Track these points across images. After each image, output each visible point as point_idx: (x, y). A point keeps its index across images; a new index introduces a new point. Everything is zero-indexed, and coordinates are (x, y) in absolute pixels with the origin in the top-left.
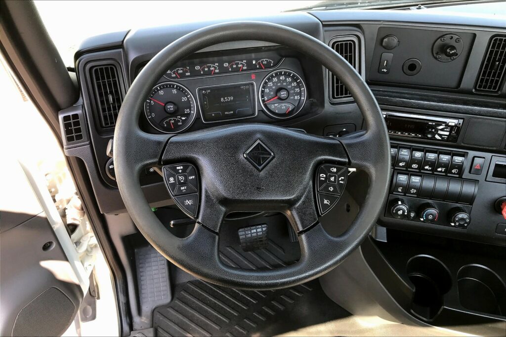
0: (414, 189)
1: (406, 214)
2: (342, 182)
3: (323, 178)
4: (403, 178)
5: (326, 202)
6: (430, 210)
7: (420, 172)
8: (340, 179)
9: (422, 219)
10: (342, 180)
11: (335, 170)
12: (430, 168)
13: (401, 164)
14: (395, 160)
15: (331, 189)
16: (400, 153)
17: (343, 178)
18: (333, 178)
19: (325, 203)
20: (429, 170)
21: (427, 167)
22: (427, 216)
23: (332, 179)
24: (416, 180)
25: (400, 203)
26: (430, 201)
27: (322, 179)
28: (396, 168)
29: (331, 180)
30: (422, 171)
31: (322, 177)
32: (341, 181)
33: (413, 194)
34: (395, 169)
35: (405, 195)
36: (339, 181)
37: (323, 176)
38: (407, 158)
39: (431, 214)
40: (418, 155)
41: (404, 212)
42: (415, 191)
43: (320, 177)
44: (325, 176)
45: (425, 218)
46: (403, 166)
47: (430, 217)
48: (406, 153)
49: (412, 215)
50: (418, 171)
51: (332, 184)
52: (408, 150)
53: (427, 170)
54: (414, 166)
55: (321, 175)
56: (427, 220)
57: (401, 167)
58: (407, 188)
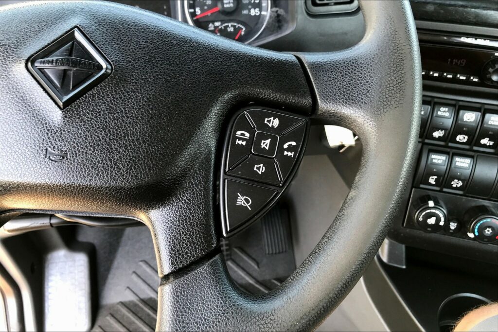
0: (459, 180)
1: (442, 223)
2: (289, 154)
3: (243, 140)
4: (439, 160)
5: (241, 201)
6: (489, 220)
7: (471, 150)
8: (286, 146)
9: (471, 235)
10: (290, 148)
11: (276, 123)
12: (491, 143)
13: (436, 134)
14: (427, 127)
15: (260, 169)
16: (435, 114)
17: (294, 143)
18: (268, 141)
19: (238, 203)
20: (489, 147)
21: (485, 141)
22: (482, 229)
23: (266, 144)
24: (463, 163)
25: (431, 204)
26: (486, 203)
27: (240, 142)
28: (427, 141)
29: (263, 146)
30: (475, 148)
31: (240, 139)
32: (287, 150)
33: (456, 188)
34: (424, 144)
35: (441, 191)
36: (281, 150)
37: (242, 136)
38: (449, 123)
39: (489, 227)
40: (470, 117)
41: (438, 220)
42: (460, 184)
43: (235, 138)
44: (247, 135)
45: (477, 234)
46: (440, 139)
47: (488, 232)
48: (447, 114)
49: (453, 226)
50: (467, 147)
51: (264, 156)
52: (451, 108)
53: (485, 146)
54: (461, 138)
55: (239, 133)
56: (481, 237)
57: (435, 139)
58: (445, 179)
